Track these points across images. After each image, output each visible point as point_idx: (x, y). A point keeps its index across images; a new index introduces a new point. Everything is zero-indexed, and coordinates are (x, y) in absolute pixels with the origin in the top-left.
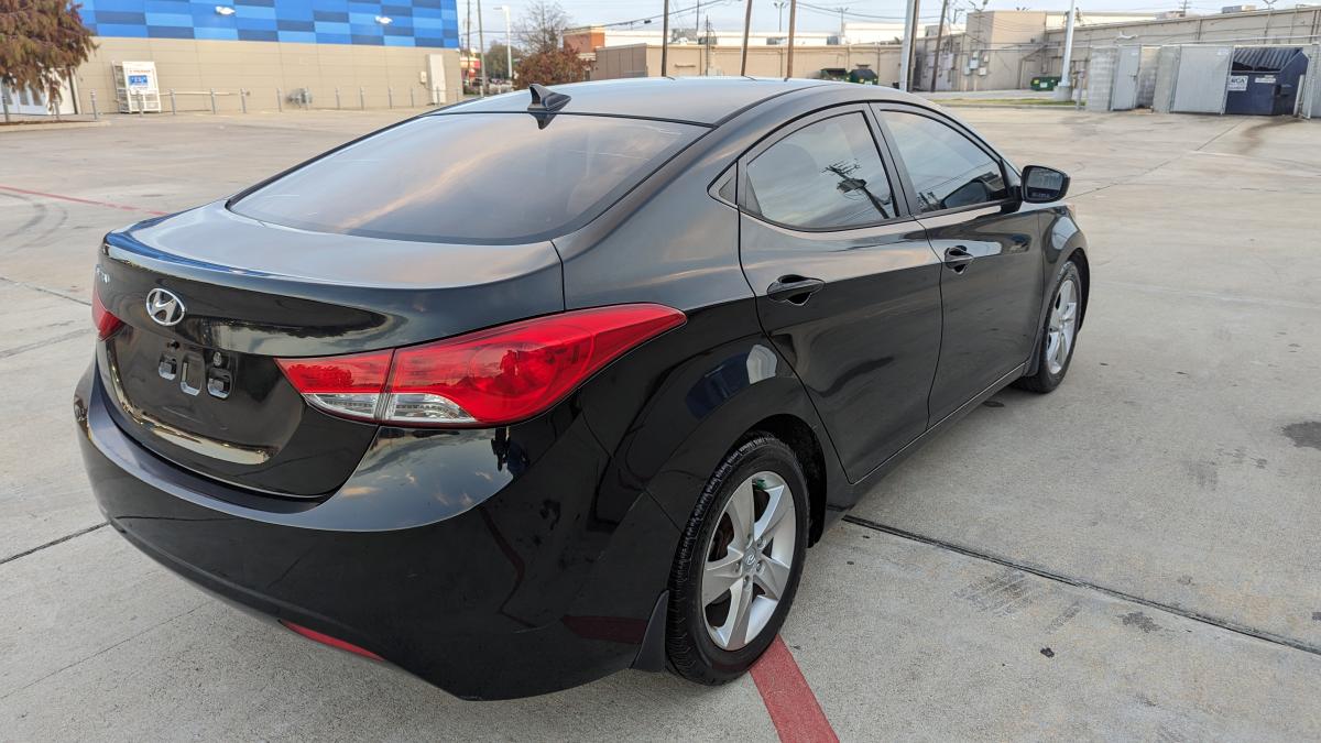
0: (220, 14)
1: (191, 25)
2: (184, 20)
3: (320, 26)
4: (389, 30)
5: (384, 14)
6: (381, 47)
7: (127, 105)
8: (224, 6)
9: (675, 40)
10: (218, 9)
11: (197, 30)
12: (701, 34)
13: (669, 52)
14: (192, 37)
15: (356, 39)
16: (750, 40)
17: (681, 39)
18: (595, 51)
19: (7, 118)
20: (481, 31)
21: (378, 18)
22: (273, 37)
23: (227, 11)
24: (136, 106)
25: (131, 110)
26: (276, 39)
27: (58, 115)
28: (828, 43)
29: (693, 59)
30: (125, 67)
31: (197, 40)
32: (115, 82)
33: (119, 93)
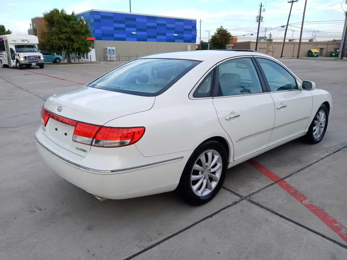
0: (133, 34)
1: (125, 37)
2: (123, 36)
3: (158, 37)
4: (177, 38)
5: (175, 33)
6: (174, 43)
7: (108, 59)
8: (134, 32)
9: (260, 40)
10: (133, 33)
11: (127, 39)
12: (268, 38)
13: (258, 44)
14: (125, 40)
15: (168, 40)
16: (286, 40)
17: (262, 40)
18: (234, 43)
19: (79, 62)
20: (200, 38)
21: (174, 35)
22: (145, 40)
23: (135, 33)
24: (110, 59)
25: (108, 60)
26: (146, 41)
27: (91, 61)
28: (310, 41)
29: (265, 46)
30: (108, 48)
31: (126, 41)
32: (105, 53)
33: (106, 56)
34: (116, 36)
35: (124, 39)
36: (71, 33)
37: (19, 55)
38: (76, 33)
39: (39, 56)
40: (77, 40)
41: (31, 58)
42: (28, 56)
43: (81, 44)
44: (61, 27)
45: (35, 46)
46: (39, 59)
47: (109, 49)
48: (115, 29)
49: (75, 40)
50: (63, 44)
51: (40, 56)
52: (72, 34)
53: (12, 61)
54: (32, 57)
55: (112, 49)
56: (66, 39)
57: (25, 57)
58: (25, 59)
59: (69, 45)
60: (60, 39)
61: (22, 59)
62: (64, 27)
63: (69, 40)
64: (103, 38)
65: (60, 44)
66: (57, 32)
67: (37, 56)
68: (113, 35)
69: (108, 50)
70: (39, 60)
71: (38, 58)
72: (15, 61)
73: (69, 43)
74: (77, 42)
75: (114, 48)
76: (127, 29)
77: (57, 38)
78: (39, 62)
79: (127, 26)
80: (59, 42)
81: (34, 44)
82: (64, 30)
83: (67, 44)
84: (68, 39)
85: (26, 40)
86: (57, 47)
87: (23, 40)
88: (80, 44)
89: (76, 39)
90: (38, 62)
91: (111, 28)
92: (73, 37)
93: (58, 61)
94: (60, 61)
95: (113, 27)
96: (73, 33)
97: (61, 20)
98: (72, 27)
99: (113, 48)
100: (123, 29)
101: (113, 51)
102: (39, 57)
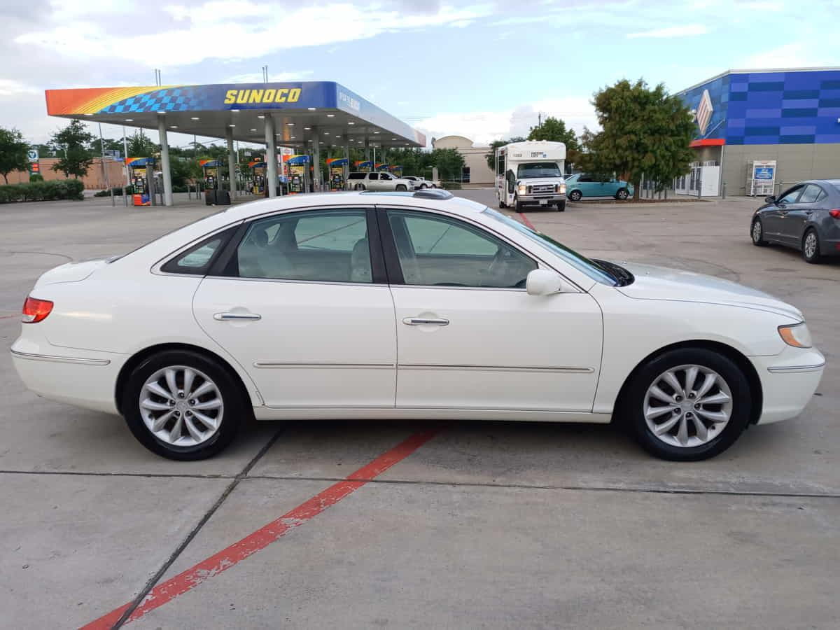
1: (813, 133)
2: (809, 130)
11: (818, 137)
27: (699, 196)
30: (756, 163)
31: (815, 145)
32: (746, 175)
33: (748, 182)
34: (785, 131)
35: (810, 139)
36: (645, 133)
37: (520, 184)
38: (656, 132)
39: (557, 185)
40: (655, 148)
41: (540, 190)
42: (535, 186)
43: (663, 157)
44: (623, 120)
45: (558, 164)
46: (556, 191)
47: (756, 166)
48: (787, 113)
49: (650, 148)
50: (621, 158)
51: (559, 185)
52: (646, 135)
53: (508, 195)
54: (543, 188)
55: (767, 166)
56: (630, 147)
57: (530, 188)
58: (528, 192)
59: (634, 160)
60: (617, 147)
61: (522, 192)
62: (631, 119)
63: (637, 148)
64: (746, 139)
65: (614, 158)
66: (614, 132)
67: (552, 185)
68: (776, 131)
69: (754, 168)
70: (555, 193)
71: (554, 190)
72: (513, 195)
73: (636, 155)
74: (654, 152)
75: (773, 163)
76: (824, 112)
77: (611, 147)
78: (554, 199)
79: (823, 103)
80: (612, 153)
81: (556, 160)
82: (629, 127)
83: (629, 159)
84: (634, 146)
85: (541, 153)
86: (608, 166)
87: (535, 153)
88: (659, 157)
89: (654, 145)
90: (552, 197)
91: (777, 113)
92: (647, 141)
93: (622, 195)
94: (627, 196)
95: (780, 110)
96: (649, 131)
97: (626, 104)
98: (649, 120)
99: (769, 164)
100: (811, 113)
101: (770, 170)
102: (557, 188)
